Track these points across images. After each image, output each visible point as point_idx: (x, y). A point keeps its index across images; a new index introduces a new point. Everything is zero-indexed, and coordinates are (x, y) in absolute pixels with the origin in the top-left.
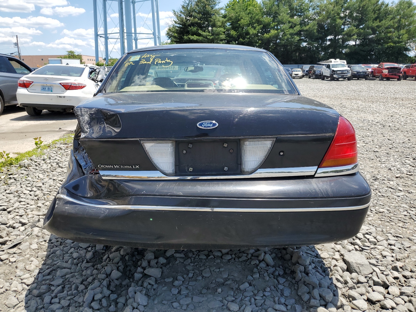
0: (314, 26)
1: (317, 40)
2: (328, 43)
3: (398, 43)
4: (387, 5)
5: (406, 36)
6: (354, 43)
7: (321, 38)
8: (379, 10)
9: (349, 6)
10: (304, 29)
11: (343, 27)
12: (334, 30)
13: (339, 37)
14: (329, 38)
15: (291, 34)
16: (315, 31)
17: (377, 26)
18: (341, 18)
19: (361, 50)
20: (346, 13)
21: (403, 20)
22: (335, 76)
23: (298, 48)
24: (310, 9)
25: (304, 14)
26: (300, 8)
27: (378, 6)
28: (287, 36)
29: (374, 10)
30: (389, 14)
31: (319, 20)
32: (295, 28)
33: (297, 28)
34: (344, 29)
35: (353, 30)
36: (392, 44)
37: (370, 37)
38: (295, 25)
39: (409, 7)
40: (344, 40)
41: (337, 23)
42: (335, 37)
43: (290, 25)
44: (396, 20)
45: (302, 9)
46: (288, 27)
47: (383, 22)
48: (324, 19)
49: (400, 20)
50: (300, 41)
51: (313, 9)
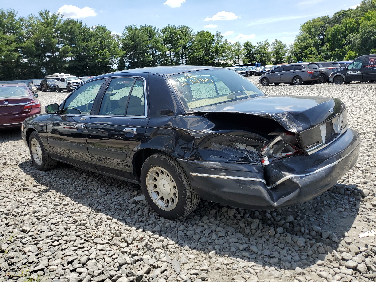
0: (31, 43)
1: (36, 56)
2: (48, 59)
3: (104, 59)
4: (89, 29)
5: (108, 54)
6: (71, 59)
7: (40, 55)
8: (84, 33)
9: (59, 28)
10: (22, 46)
11: (57, 45)
12: (51, 48)
13: (57, 54)
14: (47, 54)
15: (9, 51)
16: (34, 48)
17: (86, 45)
18: (54, 37)
19: (78, 65)
20: (57, 33)
21: (103, 41)
22: (71, 88)
23: (19, 64)
24: (22, 27)
25: (17, 32)
26: (12, 26)
27: (83, 30)
28: (5, 52)
29: (80, 33)
30: (92, 37)
31: (34, 38)
32: (12, 45)
33: (14, 45)
34: (59, 46)
35: (68, 48)
36: (100, 60)
37: (82, 54)
38: (12, 42)
39: (105, 32)
40: (62, 57)
41: (52, 42)
42: (53, 53)
43: (5, 41)
44: (98, 41)
45: (15, 27)
46: (4, 44)
47: (90, 42)
48: (39, 37)
49: (101, 42)
50: (20, 58)
51: (26, 28)
